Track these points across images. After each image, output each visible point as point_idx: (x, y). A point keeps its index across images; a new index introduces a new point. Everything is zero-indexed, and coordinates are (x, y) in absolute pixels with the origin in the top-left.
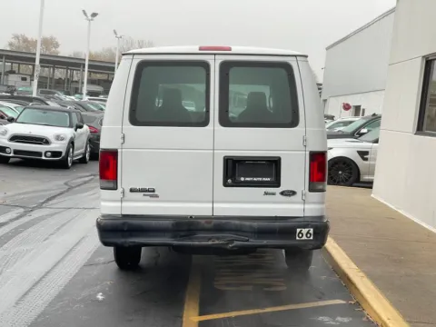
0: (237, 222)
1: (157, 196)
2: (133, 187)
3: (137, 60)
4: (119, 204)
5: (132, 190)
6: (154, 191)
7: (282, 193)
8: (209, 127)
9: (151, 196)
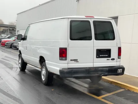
0: (101, 68)
1: (78, 62)
2: (71, 59)
3: (70, 20)
4: (67, 65)
5: (71, 60)
6: (77, 60)
7: (112, 59)
8: (92, 40)
9: (77, 62)
